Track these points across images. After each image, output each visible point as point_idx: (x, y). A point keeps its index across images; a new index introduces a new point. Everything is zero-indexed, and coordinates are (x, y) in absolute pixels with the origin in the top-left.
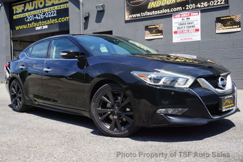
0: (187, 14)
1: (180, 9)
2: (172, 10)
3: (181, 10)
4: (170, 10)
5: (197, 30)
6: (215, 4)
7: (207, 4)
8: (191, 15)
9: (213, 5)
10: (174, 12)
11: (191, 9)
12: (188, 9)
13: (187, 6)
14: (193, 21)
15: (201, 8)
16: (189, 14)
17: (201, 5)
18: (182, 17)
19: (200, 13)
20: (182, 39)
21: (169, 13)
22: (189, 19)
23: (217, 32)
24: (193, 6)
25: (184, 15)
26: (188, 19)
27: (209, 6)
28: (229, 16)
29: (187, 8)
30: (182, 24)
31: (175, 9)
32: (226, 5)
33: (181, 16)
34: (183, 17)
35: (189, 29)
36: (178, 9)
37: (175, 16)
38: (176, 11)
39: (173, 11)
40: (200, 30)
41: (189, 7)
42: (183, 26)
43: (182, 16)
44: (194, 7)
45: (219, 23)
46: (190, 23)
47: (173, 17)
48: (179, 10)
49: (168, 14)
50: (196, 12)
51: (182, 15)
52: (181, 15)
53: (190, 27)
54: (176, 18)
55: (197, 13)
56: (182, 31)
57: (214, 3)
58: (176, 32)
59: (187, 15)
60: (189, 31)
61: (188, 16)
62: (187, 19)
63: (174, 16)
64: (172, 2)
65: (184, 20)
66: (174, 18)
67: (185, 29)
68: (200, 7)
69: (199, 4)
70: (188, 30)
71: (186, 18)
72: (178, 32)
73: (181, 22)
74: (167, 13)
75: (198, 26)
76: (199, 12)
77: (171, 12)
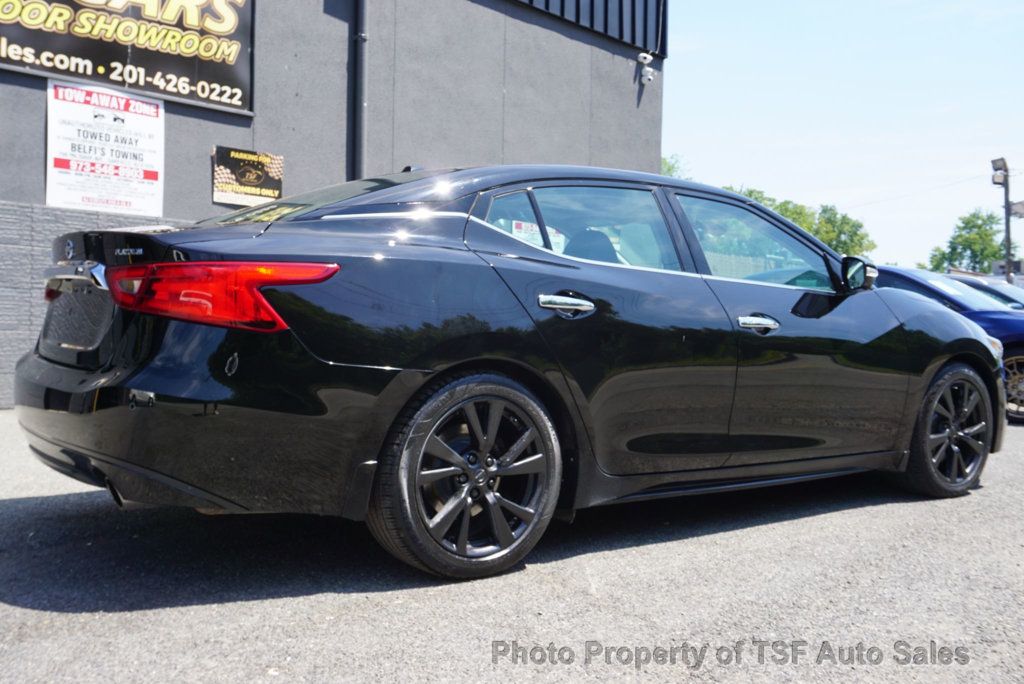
0: (114, 99)
1: (85, 67)
2: (49, 59)
3: (89, 71)
4: (37, 55)
5: (151, 175)
6: (214, 97)
7: (187, 86)
8: (131, 108)
9: (207, 100)
10: (54, 69)
11: (131, 85)
12: (120, 79)
13: (115, 68)
14: (136, 134)
15: (165, 92)
16: (123, 103)
17: (168, 82)
18: (94, 105)
19: (162, 111)
20: (89, 199)
21: (32, 66)
22: (123, 121)
23: (215, 200)
24: (138, 73)
25: (105, 101)
26: (118, 122)
27: (193, 94)
28: (254, 153)
29: (114, 76)
30: (94, 136)
31: (64, 62)
32: (246, 112)
33: (88, 99)
34: (100, 106)
35: (121, 162)
36: (77, 65)
37: (61, 91)
38: (67, 72)
39: (50, 64)
40: (161, 176)
41: (121, 74)
42: (97, 143)
43: (94, 99)
44: (142, 83)
45: (226, 166)
46: (124, 141)
47: (50, 91)
48: (81, 70)
49: (27, 70)
50: (150, 104)
51: (94, 95)
52: (89, 94)
53: (125, 156)
54: (64, 99)
55: (152, 110)
56: (93, 165)
57: (212, 91)
58: (62, 164)
59: (114, 103)
60: (121, 171)
61: (119, 109)
62: (115, 120)
63: (56, 87)
64: (49, 24)
65: (103, 121)
66: (56, 96)
67: (105, 160)
68: (162, 87)
69: (159, 74)
70: (117, 168)
71: (109, 115)
72: (73, 165)
73: (89, 126)
74: (21, 63)
75: (157, 162)
76: (157, 107)
77: (42, 67)
